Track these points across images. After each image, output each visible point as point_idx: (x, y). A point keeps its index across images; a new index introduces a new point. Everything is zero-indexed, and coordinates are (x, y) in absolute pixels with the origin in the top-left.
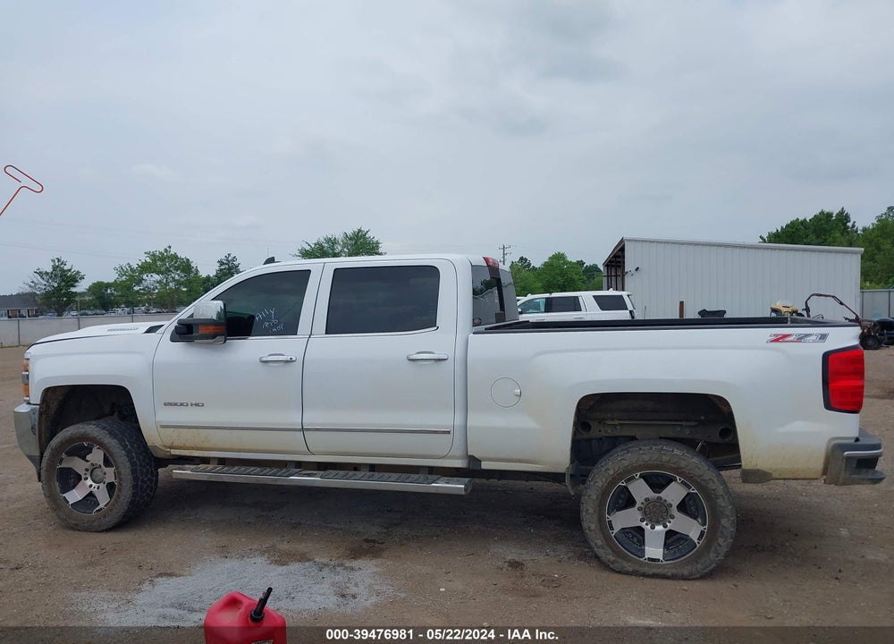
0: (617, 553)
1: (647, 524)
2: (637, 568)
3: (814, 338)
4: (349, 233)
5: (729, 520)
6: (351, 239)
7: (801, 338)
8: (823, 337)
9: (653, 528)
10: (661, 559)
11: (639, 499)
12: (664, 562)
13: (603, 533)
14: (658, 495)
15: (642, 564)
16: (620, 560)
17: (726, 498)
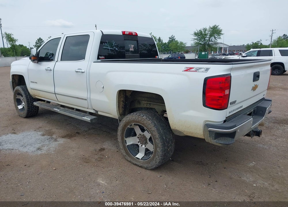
0: (127, 153)
1: (140, 144)
2: (132, 160)
3: (203, 70)
4: (212, 26)
5: (160, 149)
6: (211, 29)
7: (197, 70)
8: (207, 69)
9: (142, 146)
10: (140, 159)
11: (138, 134)
12: (141, 160)
13: (123, 144)
14: (143, 133)
15: (134, 159)
16: (127, 156)
17: (159, 139)
